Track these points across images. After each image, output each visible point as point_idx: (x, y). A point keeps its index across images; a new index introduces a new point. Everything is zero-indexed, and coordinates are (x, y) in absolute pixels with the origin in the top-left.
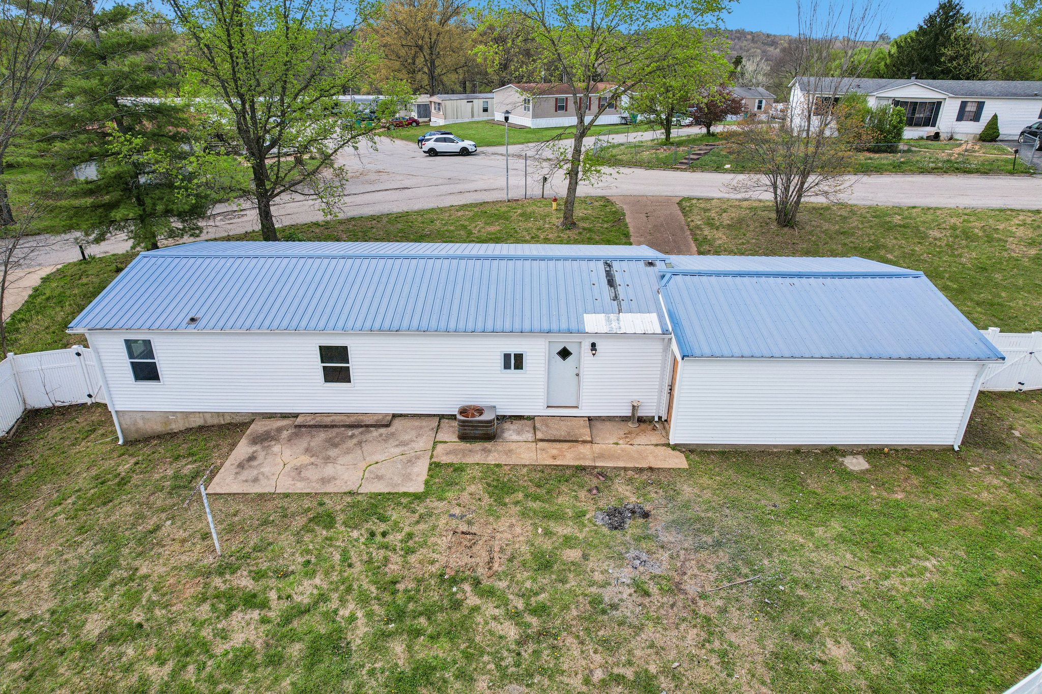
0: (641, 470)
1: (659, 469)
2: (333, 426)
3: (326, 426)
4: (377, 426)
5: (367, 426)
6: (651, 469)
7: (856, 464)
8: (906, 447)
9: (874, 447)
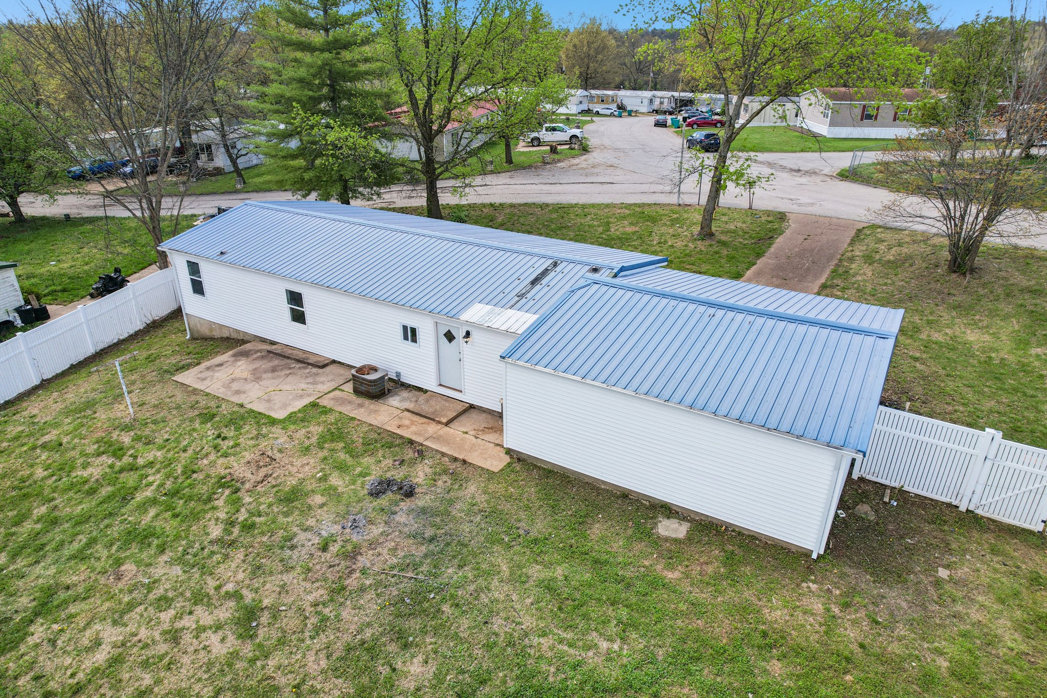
0: (456, 459)
1: (471, 464)
2: (288, 358)
3: (284, 357)
4: (314, 365)
5: (309, 364)
6: (464, 462)
7: (670, 529)
8: (755, 535)
9: (714, 521)
